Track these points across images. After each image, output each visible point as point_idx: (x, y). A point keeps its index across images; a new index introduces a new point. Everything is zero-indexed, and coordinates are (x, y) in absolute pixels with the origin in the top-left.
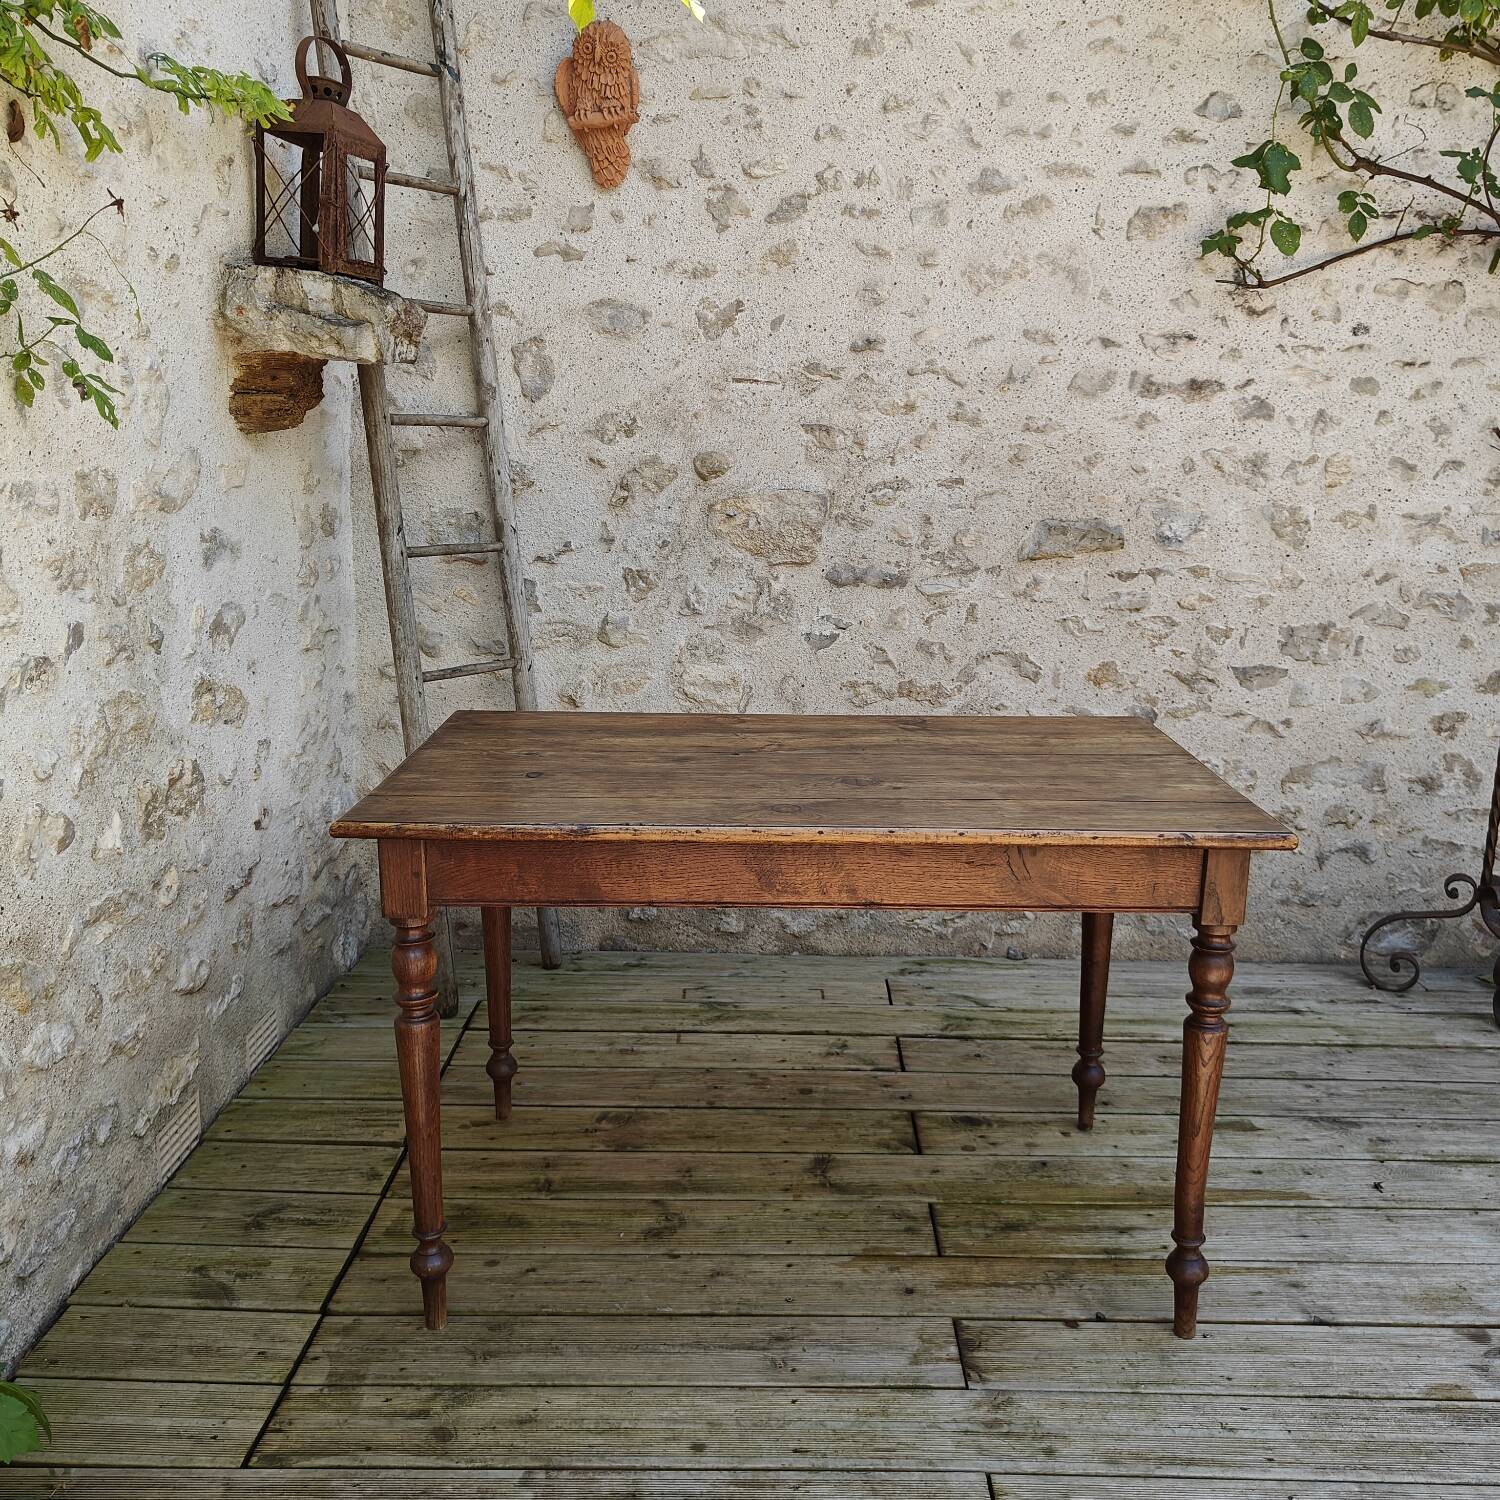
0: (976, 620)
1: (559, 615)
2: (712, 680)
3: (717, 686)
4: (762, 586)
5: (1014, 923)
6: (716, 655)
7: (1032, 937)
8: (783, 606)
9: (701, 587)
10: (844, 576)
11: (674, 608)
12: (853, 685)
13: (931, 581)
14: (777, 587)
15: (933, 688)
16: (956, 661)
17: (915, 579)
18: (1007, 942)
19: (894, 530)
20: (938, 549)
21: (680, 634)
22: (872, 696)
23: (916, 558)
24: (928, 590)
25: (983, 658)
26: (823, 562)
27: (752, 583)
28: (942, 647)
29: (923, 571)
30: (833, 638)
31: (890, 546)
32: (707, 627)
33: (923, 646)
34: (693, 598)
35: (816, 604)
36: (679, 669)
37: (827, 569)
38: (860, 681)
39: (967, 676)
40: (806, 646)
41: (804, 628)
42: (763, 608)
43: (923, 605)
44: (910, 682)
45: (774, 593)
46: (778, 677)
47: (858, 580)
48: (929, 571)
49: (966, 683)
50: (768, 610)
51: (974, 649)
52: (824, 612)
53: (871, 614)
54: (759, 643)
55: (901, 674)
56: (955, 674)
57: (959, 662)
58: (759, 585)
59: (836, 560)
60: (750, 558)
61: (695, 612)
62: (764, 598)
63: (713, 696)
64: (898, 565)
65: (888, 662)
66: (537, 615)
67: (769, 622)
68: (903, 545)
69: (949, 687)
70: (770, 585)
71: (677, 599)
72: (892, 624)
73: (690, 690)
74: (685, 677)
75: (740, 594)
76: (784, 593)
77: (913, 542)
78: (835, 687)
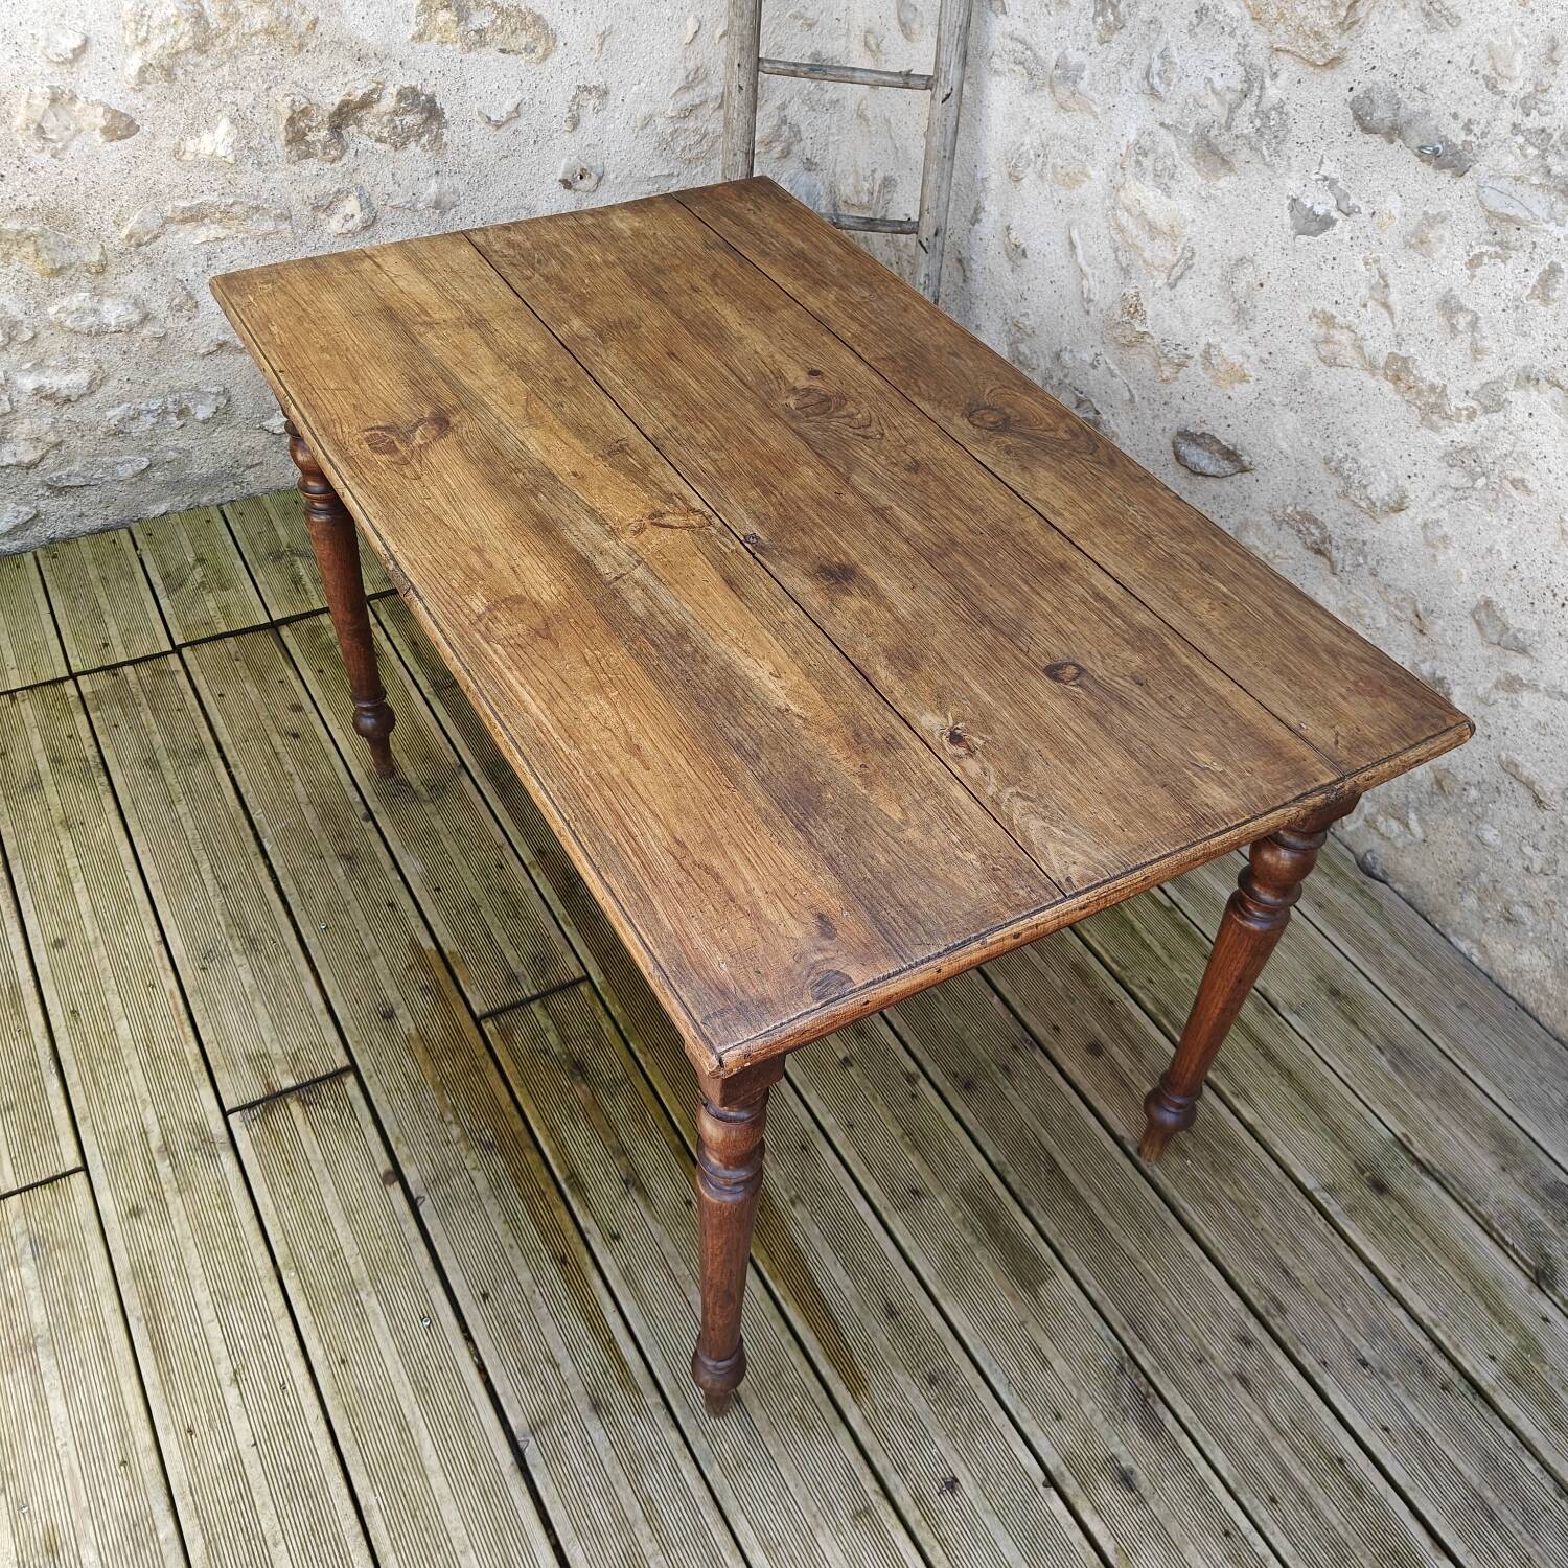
0: (1546, 300)
1: (1021, 29)
2: (1150, 215)
3: (1153, 230)
4: (1252, 82)
5: (1394, 823)
6: (1164, 179)
7: (1408, 861)
8: (1273, 128)
9: (1174, 51)
10: (1377, 115)
11: (1137, 73)
12: (1328, 320)
13: (1504, 184)
14: (1273, 92)
15: (1432, 388)
16: (1488, 362)
17: (1481, 168)
18: (1374, 841)
19: (1490, 50)
20: (1545, 122)
21: (1132, 119)
22: (1349, 354)
23: (1502, 129)
24: (1495, 202)
25: (1528, 379)
26: (1356, 74)
27: (1240, 71)
28: (1474, 325)
29: (1505, 159)
30: (1326, 223)
31: (1470, 81)
32: (1162, 125)
33: (1449, 306)
34: (1157, 66)
35: (1322, 149)
36: (1119, 179)
37: (1359, 90)
38: (1340, 319)
39: (1492, 400)
40: (1287, 219)
41: (1293, 185)
42: (1243, 125)
43: (1477, 226)
44: (1405, 360)
45: (1266, 105)
46: (1235, 253)
47: (1394, 132)
48: (1511, 163)
49: (1487, 410)
50: (1248, 129)
51: (1526, 353)
52: (1329, 169)
53: (1393, 205)
54: (1222, 183)
55: (1399, 340)
56: (1474, 384)
57: (1492, 368)
58: (1248, 80)
59: (1378, 76)
60: (1248, 23)
61: (1153, 93)
62: (1249, 106)
63: (1143, 240)
64: (1468, 128)
65: (1386, 306)
66: (1002, 16)
67: (1244, 153)
68: (1493, 88)
69: (1456, 402)
70: (1262, 88)
71: (1141, 61)
72: (1418, 242)
73: (1124, 218)
74: (1122, 194)
75: (1219, 83)
76: (1279, 108)
77: (1512, 88)
78: (1304, 309)
